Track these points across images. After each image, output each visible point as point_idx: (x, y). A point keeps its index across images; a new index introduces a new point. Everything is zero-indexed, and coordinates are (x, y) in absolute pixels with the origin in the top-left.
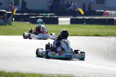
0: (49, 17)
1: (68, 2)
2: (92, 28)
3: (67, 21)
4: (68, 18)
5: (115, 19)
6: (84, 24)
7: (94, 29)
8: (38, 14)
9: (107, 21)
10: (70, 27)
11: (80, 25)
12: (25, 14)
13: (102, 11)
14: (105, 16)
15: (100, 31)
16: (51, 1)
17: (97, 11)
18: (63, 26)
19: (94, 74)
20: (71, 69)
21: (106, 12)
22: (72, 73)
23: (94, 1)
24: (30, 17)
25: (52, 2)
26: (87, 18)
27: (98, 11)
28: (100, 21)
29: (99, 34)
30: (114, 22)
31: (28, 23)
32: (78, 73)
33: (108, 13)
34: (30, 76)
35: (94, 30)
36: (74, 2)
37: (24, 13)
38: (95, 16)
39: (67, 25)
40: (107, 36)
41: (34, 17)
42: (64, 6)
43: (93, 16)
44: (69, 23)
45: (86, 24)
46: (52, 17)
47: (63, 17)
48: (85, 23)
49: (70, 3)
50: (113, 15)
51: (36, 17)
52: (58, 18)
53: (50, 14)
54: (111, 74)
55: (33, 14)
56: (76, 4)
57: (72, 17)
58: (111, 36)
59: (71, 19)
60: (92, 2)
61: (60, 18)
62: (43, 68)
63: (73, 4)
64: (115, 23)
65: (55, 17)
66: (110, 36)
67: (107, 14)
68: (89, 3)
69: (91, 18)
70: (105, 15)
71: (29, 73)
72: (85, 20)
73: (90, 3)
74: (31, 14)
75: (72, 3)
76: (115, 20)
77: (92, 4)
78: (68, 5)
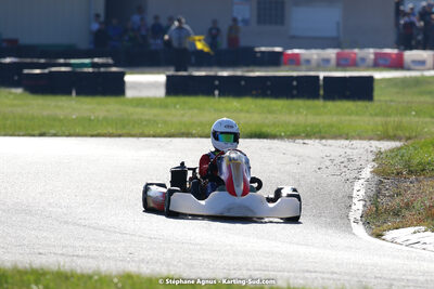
0: (90, 70)
1: (156, 18)
2: (241, 111)
3: (154, 85)
4: (159, 73)
5: (321, 78)
6: (214, 95)
7: (248, 112)
8: (53, 61)
9: (295, 83)
10: (166, 106)
11: (201, 100)
12: (8, 60)
13: (278, 49)
14: (287, 67)
15: (270, 118)
16: (98, 16)
17: (257, 49)
18: (140, 102)
19: (248, 270)
20: (169, 254)
21: (289, 52)
22: (174, 266)
23: (247, 16)
24: (26, 71)
25: (102, 19)
26: (225, 74)
27: (263, 49)
28: (269, 83)
29: (265, 130)
30: (319, 87)
31: (19, 91)
32: (192, 266)
33: (297, 55)
34: (25, 278)
35: (248, 115)
36: (180, 17)
37: (5, 57)
38: (251, 68)
39: (156, 99)
40: (293, 135)
41: (38, 71)
42: (144, 32)
43: (245, 69)
44: (161, 92)
45: (220, 95)
46: (102, 70)
47: (140, 69)
48: (217, 92)
49: (164, 22)
50: (314, 63)
51: (46, 71)
52: (123, 74)
53: (96, 60)
54: (307, 271)
55: (35, 60)
56: (186, 26)
57: (171, 72)
58: (308, 136)
59: (168, 77)
60: (240, 18)
61: (132, 73)
62: (71, 250)
63: (176, 23)
64: (322, 92)
65: (114, 69)
66: (303, 138)
67: (295, 61)
68: (231, 23)
69: (239, 73)
70: (286, 64)
71: (20, 266)
72: (217, 83)
73: (235, 20)
74: (28, 60)
75: (171, 20)
76: (321, 82)
77: (240, 25)
78: (159, 30)
